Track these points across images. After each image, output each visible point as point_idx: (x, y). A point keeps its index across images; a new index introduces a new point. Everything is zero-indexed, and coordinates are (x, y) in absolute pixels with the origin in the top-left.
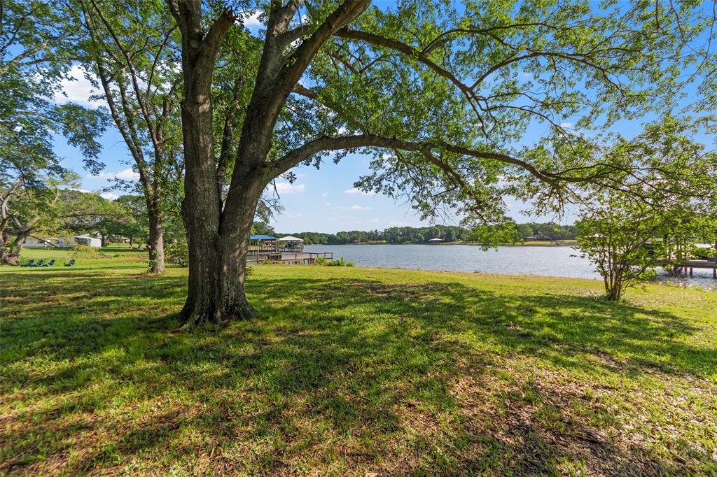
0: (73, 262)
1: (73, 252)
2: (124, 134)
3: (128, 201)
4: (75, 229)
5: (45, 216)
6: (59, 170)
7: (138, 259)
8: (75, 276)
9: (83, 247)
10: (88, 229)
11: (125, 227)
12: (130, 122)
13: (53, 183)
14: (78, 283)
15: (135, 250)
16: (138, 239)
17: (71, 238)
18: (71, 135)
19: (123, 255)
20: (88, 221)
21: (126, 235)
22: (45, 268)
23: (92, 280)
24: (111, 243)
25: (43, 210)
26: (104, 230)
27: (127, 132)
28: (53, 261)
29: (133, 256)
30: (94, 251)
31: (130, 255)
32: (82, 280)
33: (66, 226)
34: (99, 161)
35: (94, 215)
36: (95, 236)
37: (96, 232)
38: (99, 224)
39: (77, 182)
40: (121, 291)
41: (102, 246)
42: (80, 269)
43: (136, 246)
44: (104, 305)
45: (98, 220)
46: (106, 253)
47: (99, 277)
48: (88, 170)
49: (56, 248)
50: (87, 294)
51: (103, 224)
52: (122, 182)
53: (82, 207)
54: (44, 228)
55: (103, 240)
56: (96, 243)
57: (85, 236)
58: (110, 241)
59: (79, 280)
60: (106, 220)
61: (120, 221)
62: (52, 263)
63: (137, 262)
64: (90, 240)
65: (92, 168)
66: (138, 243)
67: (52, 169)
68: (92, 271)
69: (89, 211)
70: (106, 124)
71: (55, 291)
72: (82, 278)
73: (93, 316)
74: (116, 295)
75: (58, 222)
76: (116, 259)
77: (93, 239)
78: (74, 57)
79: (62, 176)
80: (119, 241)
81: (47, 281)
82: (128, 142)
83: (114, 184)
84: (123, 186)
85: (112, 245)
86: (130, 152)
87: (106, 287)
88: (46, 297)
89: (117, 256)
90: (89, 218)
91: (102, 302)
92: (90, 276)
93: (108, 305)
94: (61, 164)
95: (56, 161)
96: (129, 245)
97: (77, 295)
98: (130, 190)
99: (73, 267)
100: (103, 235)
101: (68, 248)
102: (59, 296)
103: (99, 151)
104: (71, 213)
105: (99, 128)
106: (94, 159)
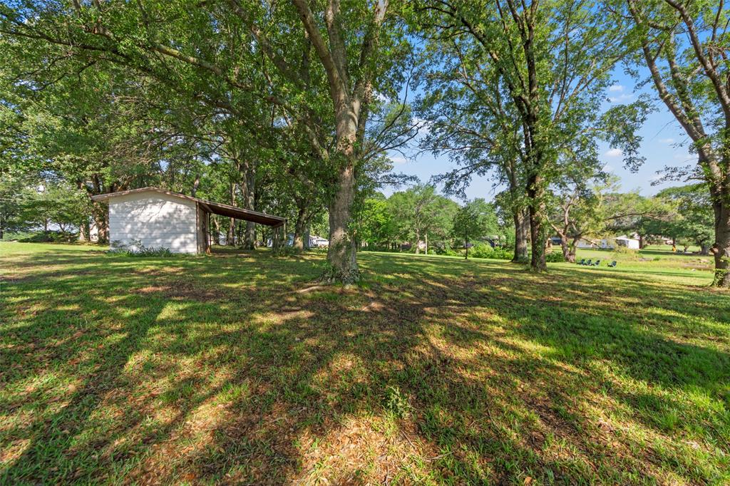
0: (615, 263)
1: (614, 253)
2: (674, 111)
3: (670, 194)
4: (615, 230)
5: (591, 220)
6: (602, 175)
7: (685, 265)
8: (622, 278)
9: (623, 248)
10: (626, 230)
11: (666, 225)
12: (682, 94)
13: (599, 189)
14: (627, 287)
15: (679, 253)
16: (684, 240)
17: (612, 239)
18: (612, 138)
19: (665, 259)
20: (627, 222)
21: (665, 235)
22: (592, 267)
23: (639, 284)
24: (649, 244)
25: (590, 216)
26: (643, 230)
27: (677, 106)
28: (599, 261)
29: (677, 260)
30: (633, 253)
31: (673, 259)
32: (630, 283)
33: (608, 228)
34: (639, 156)
35: (632, 215)
36: (632, 237)
37: (634, 233)
38: (636, 224)
39: (617, 184)
40: (679, 305)
41: (640, 248)
42: (623, 271)
43: (682, 248)
44: (665, 321)
45: (635, 220)
46: (646, 256)
47: (647, 283)
48: (628, 169)
49: (601, 249)
50: (640, 301)
51: (639, 224)
52: (675, 170)
53: (623, 208)
54: (591, 230)
55: (641, 241)
56: (634, 244)
57: (623, 238)
58: (649, 242)
59: (627, 283)
60: (645, 219)
61: (662, 219)
62: (598, 262)
63: (686, 269)
64: (628, 241)
65: (631, 165)
66: (684, 245)
67: (597, 176)
68: (637, 275)
69: (628, 212)
70: (647, 113)
71: (609, 291)
72: (629, 281)
73: (655, 332)
74: (676, 310)
75: (602, 225)
76: (656, 262)
77: (631, 240)
78: (616, 58)
79: (605, 181)
80: (659, 242)
81: (600, 280)
82: (680, 119)
83: (662, 175)
84: (675, 174)
85: (650, 247)
86: (684, 130)
87: (659, 296)
88: (602, 296)
89: (657, 259)
90: (628, 219)
91: (661, 316)
92: (637, 280)
93: (670, 322)
94: (605, 170)
95: (600, 168)
96: (671, 247)
97: (630, 300)
98: (684, 178)
99: (616, 269)
100: (641, 235)
101: (611, 250)
102: (613, 298)
103: (638, 146)
104: (613, 215)
105: (640, 119)
106: (634, 155)
